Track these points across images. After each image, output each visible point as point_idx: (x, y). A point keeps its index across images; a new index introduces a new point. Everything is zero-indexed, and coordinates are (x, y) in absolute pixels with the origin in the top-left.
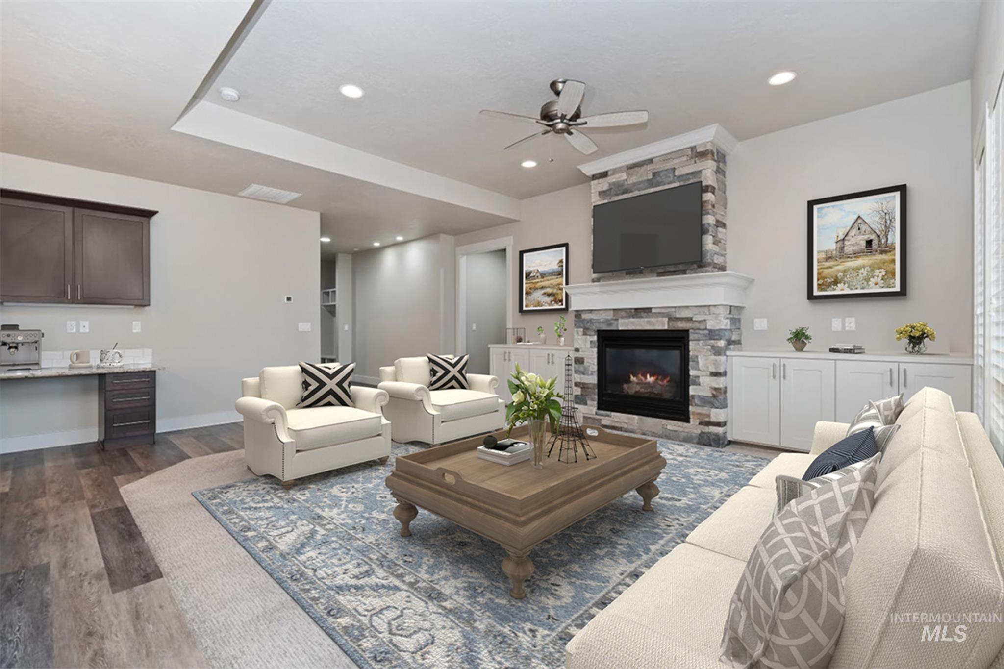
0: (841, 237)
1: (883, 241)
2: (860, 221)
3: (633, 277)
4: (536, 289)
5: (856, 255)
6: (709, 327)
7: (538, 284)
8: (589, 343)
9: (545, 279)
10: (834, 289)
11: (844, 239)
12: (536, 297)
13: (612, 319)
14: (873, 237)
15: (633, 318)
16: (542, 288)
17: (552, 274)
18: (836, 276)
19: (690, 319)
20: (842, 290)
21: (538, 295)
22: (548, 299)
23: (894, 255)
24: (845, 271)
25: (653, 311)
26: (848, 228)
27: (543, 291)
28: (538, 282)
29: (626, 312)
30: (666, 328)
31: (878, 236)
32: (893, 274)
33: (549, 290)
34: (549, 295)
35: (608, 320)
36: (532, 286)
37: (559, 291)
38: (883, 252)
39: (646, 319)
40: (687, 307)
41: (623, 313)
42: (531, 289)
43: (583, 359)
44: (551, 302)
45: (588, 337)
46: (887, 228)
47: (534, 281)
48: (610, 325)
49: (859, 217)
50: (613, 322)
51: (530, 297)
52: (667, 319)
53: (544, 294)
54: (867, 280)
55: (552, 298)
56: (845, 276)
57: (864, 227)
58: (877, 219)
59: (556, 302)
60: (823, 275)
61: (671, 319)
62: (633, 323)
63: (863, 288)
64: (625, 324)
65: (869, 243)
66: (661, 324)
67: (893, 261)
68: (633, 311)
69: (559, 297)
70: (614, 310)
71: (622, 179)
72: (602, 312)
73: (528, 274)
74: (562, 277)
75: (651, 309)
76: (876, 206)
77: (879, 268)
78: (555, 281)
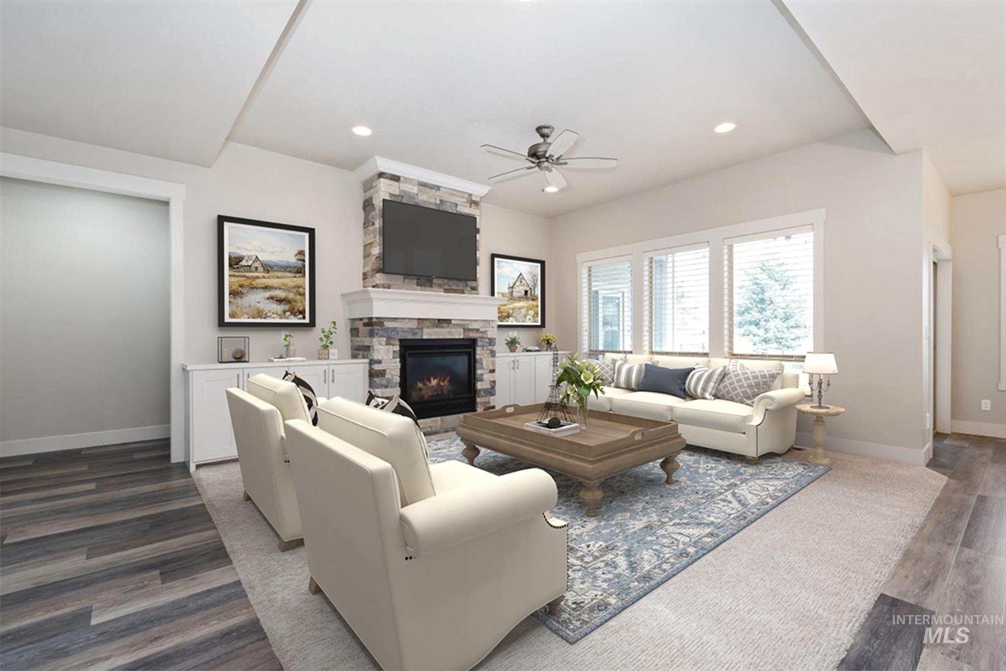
0: (511, 285)
1: (533, 292)
2: (521, 277)
3: (424, 290)
4: (253, 288)
5: (520, 299)
6: (489, 337)
7: (258, 281)
8: (392, 352)
9: (271, 274)
10: (507, 321)
11: (512, 287)
12: (253, 303)
13: (417, 328)
14: (528, 289)
15: (437, 327)
16: (266, 288)
17: (286, 268)
18: (509, 312)
19: (477, 330)
20: (512, 322)
21: (256, 299)
22: (279, 308)
23: (538, 302)
24: (513, 309)
25: (453, 322)
26: (515, 280)
27: (268, 294)
28: (257, 277)
29: (431, 323)
30: (462, 337)
31: (531, 289)
32: (537, 314)
33: (281, 294)
34: (280, 301)
35: (412, 329)
36: (246, 283)
37: (298, 297)
38: (533, 300)
39: (447, 330)
40: (476, 320)
41: (428, 323)
42: (241, 286)
43: (384, 371)
44: (285, 312)
45: (391, 346)
46: (535, 285)
47: (248, 274)
48: (416, 334)
49: (521, 274)
50: (417, 331)
51: (239, 301)
52: (462, 330)
53: (271, 298)
54: (525, 317)
55: (287, 307)
56: (513, 312)
57: (523, 282)
58: (530, 278)
59: (294, 312)
60: (501, 310)
61: (466, 330)
62: (437, 332)
63: (523, 322)
64: (429, 334)
65: (526, 292)
66: (458, 334)
67: (537, 306)
68: (436, 321)
69: (299, 306)
70: (418, 319)
71: (413, 191)
72: (407, 321)
73: (236, 262)
74: (304, 276)
75: (450, 320)
76: (529, 269)
77: (531, 309)
78: (290, 280)
